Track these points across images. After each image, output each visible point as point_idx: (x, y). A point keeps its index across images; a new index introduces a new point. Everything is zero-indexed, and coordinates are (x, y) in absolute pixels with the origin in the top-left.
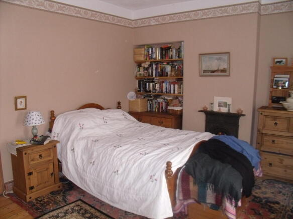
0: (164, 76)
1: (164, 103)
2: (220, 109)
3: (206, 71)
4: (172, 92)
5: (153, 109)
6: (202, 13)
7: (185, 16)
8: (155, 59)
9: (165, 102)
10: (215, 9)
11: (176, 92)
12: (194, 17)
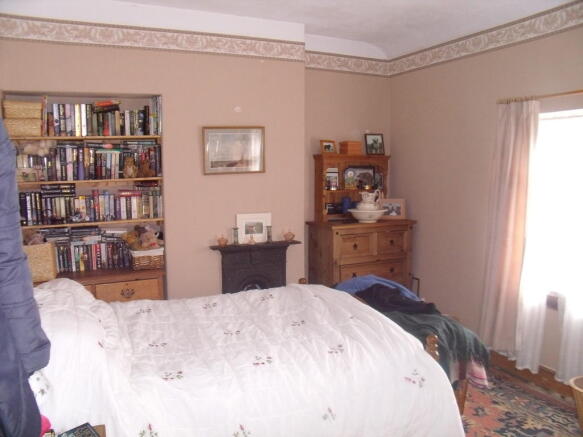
0: (101, 178)
1: (103, 246)
2: (252, 238)
3: (217, 162)
4: (124, 215)
5: (70, 266)
6: (204, 40)
7: (164, 40)
8: (72, 133)
9: (108, 244)
10: (233, 39)
11: (135, 215)
12: (185, 46)
